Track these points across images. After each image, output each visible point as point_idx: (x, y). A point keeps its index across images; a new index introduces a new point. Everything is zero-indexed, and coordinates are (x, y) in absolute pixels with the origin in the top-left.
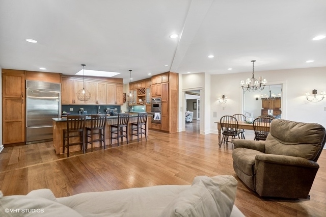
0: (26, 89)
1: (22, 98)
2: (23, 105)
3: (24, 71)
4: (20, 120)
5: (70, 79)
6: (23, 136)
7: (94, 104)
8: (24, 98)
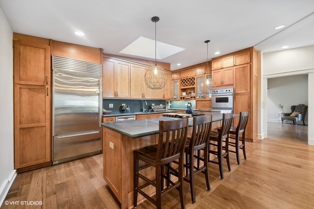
0: (52, 70)
1: (47, 87)
2: (48, 98)
3: (50, 40)
4: (43, 124)
5: (111, 60)
6: (48, 151)
7: (140, 97)
8: (48, 86)
